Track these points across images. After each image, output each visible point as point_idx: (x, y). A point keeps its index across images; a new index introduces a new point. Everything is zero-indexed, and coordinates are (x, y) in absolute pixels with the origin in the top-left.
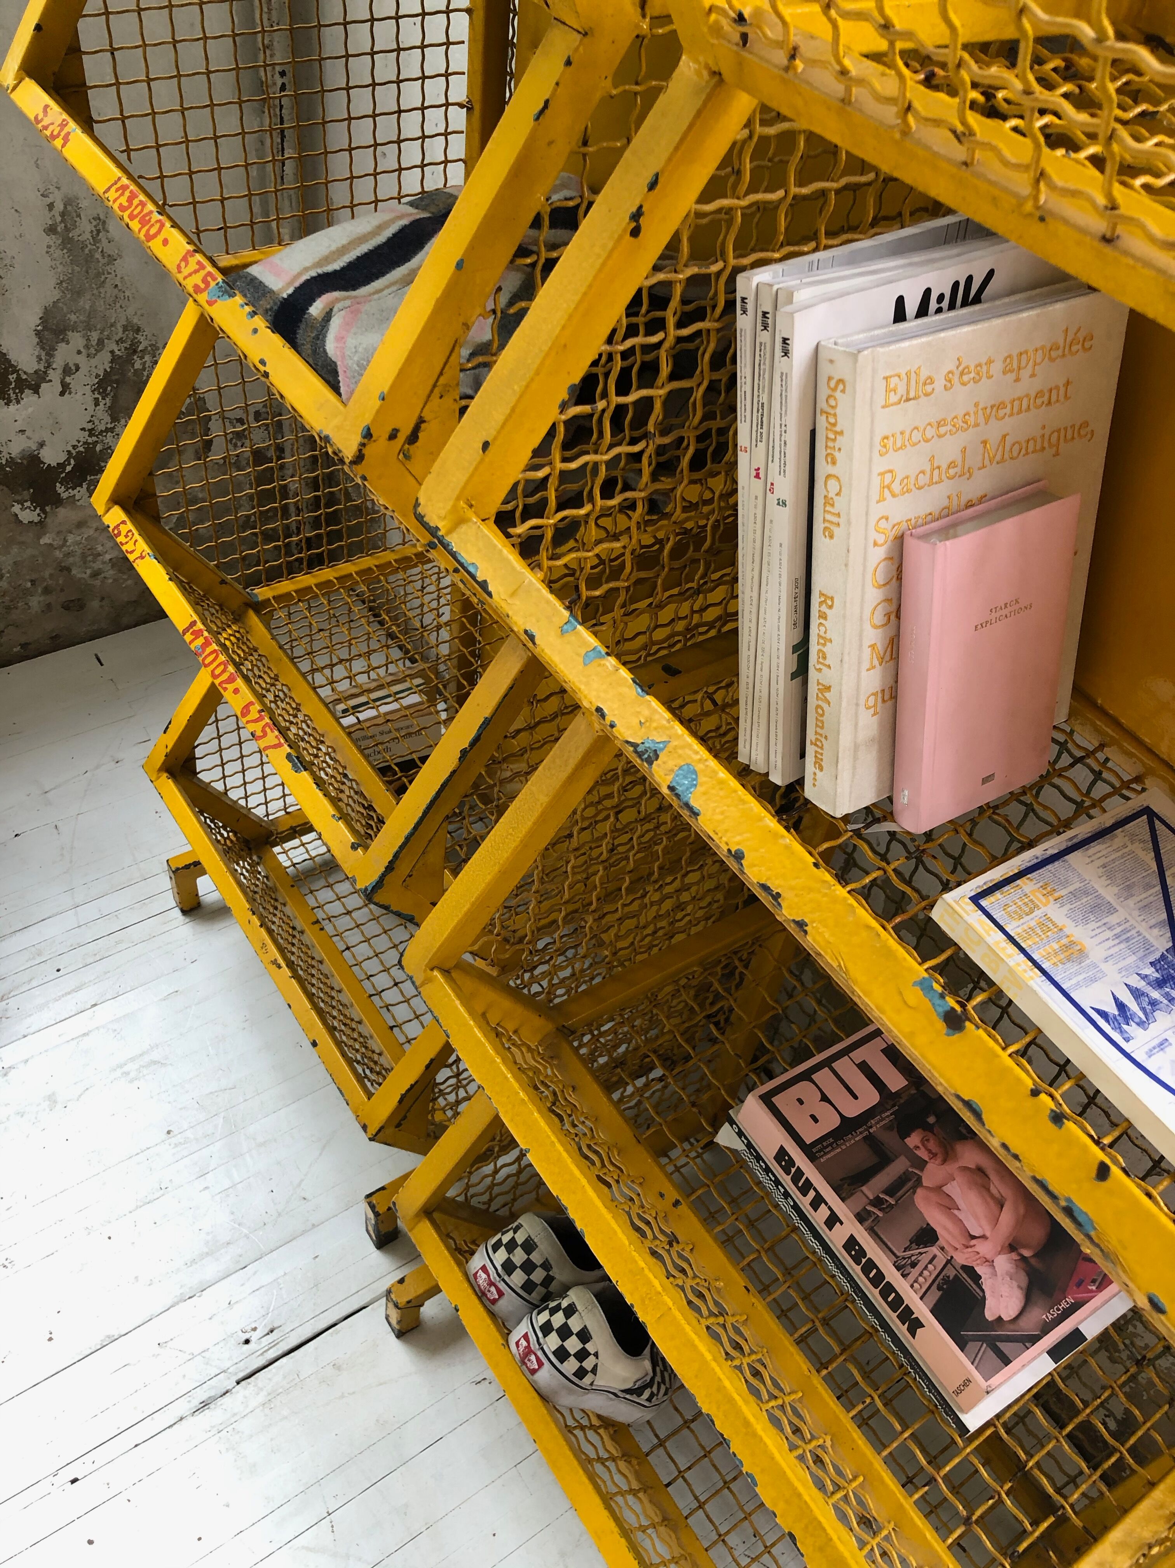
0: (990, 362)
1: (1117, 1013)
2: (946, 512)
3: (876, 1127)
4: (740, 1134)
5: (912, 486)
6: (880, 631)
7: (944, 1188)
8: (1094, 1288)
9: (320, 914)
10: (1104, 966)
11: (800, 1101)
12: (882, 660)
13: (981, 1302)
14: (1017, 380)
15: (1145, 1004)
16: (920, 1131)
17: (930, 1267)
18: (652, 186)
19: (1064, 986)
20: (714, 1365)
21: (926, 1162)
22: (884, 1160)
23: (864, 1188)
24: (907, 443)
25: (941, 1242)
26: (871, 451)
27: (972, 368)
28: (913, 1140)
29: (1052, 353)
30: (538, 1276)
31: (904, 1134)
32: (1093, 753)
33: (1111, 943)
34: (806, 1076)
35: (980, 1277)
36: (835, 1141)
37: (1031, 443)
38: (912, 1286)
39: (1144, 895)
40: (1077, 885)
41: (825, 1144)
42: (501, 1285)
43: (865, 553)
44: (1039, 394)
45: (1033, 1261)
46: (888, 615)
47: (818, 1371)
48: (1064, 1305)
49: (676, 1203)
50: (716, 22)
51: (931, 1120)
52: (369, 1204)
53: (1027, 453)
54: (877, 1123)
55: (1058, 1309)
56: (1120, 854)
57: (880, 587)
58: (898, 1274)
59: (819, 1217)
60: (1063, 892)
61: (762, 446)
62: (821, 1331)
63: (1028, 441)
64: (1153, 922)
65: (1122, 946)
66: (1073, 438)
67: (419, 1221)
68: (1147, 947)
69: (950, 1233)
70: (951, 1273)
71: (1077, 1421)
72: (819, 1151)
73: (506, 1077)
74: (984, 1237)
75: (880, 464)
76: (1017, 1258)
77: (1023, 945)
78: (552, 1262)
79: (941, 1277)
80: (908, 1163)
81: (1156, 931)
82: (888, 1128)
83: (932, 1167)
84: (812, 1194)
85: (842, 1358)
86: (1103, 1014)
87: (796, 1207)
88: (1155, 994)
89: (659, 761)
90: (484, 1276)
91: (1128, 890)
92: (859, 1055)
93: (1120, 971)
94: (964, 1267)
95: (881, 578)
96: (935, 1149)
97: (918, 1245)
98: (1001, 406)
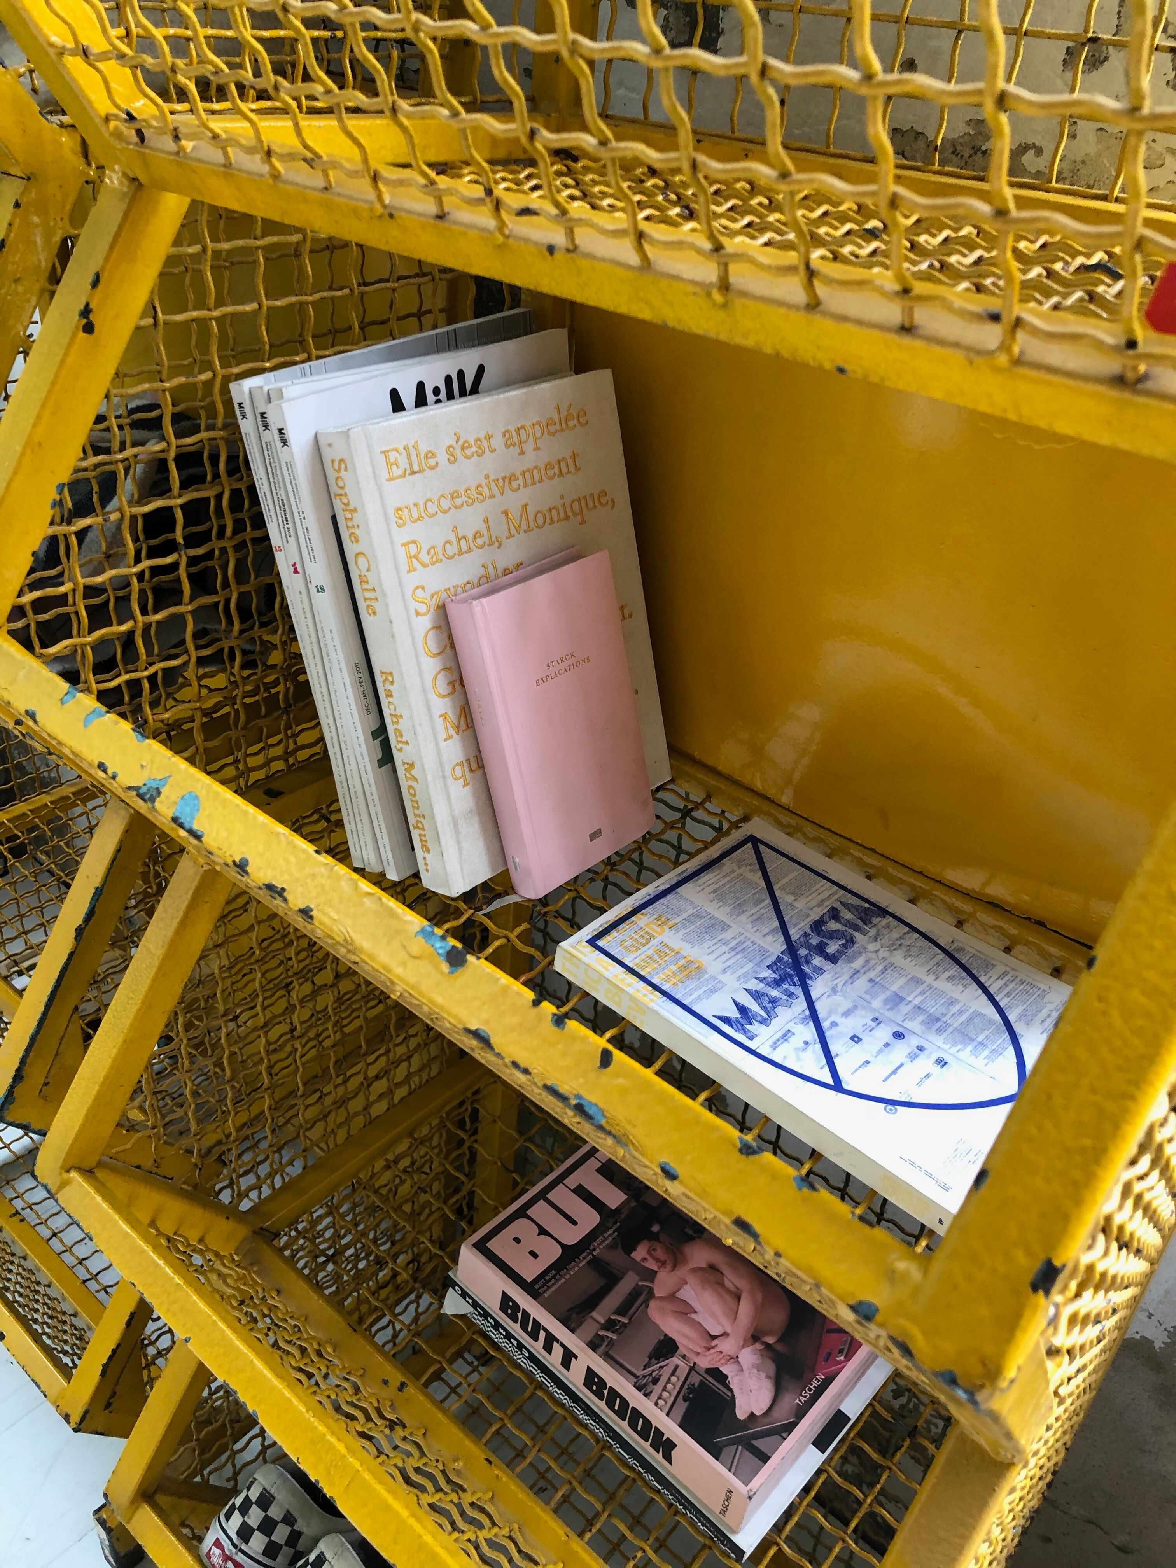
0: (489, 437)
1: (739, 1016)
2: (484, 579)
3: (599, 1248)
4: (464, 1294)
5: (441, 557)
6: (447, 700)
7: (678, 1295)
8: (842, 1358)
9: (18, 1204)
10: (722, 977)
11: (517, 1240)
12: (457, 728)
13: (731, 1402)
14: (522, 453)
15: (765, 1004)
16: (646, 1242)
17: (674, 1379)
18: (96, 283)
19: (686, 1002)
20: (412, 1522)
21: (656, 1272)
22: (611, 1280)
23: (594, 1314)
24: (423, 514)
25: (682, 1350)
26: (388, 524)
27: (472, 442)
28: (640, 1253)
29: (549, 427)
30: (281, 1534)
31: (629, 1249)
32: (702, 804)
33: (727, 956)
34: (521, 1213)
35: (727, 1377)
36: (558, 1273)
37: (554, 512)
38: (656, 1404)
39: (755, 910)
40: (691, 912)
41: (547, 1278)
42: (240, 1558)
43: (410, 623)
44: (548, 466)
45: (779, 1348)
46: (451, 683)
47: (581, 1535)
48: (815, 1383)
49: (402, 1386)
50: (116, 128)
51: (656, 1228)
52: (98, 1520)
53: (552, 522)
54: (601, 1244)
55: (810, 1390)
56: (728, 879)
57: (434, 656)
58: (639, 1395)
59: (554, 1360)
60: (677, 920)
61: (292, 540)
62: (579, 1490)
63: (550, 510)
64: (767, 931)
65: (739, 956)
66: (595, 506)
67: (137, 1509)
68: (763, 952)
69: (687, 1337)
70: (695, 1380)
71: (860, 1514)
72: (542, 1286)
73: (158, 1265)
74: (725, 1334)
75: (401, 536)
76: (762, 1347)
77: (642, 973)
78: (296, 1514)
79: (686, 1387)
80: (637, 1278)
81: (770, 939)
82: (612, 1247)
83: (662, 1275)
84: (542, 1334)
85: (606, 1515)
86: (726, 1020)
87: (532, 1358)
88: (774, 993)
89: (162, 797)
90: (217, 1552)
91: (739, 908)
92: (573, 1181)
93: (738, 979)
94: (709, 1371)
95: (434, 648)
96: (663, 1257)
97: (658, 1360)
98: (513, 477)
